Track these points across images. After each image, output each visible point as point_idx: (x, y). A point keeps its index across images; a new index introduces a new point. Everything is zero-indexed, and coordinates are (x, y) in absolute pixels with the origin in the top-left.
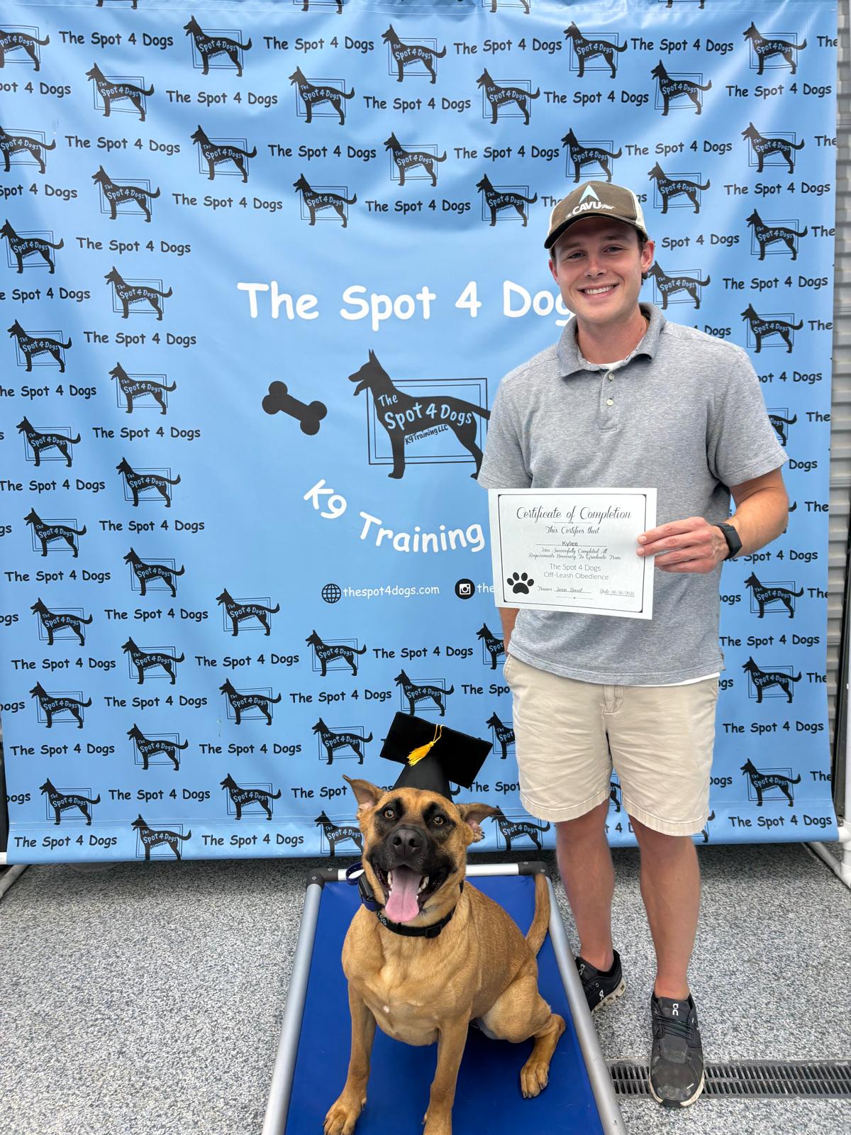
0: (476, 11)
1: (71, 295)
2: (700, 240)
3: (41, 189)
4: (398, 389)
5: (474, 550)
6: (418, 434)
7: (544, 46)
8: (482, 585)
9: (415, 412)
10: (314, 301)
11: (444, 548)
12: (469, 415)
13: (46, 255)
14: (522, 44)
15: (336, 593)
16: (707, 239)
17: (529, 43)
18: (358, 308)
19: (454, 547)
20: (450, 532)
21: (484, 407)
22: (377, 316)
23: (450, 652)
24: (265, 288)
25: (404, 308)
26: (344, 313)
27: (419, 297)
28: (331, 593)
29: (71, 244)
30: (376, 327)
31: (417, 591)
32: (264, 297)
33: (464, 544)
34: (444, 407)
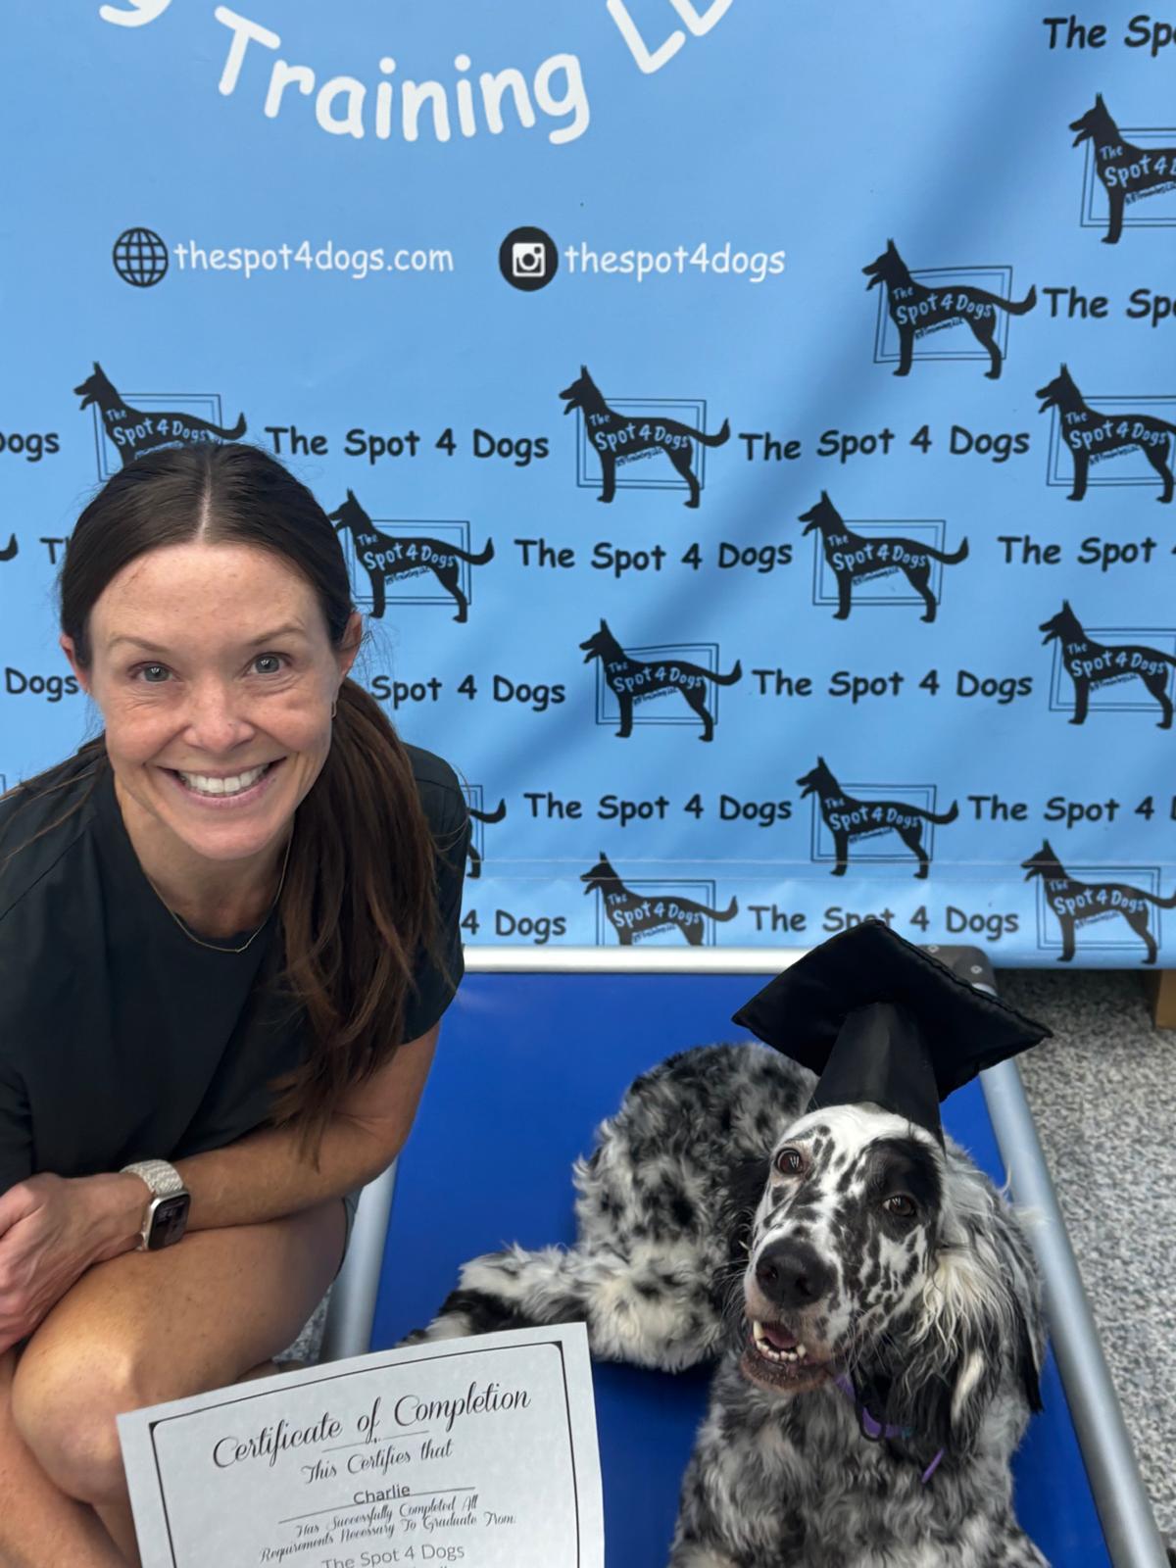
5: (558, 137)
8: (578, 248)
11: (469, 128)
15: (154, 258)
19: (496, 125)
20: (486, 79)
23: (484, 445)
28: (141, 258)
31: (388, 259)
33: (528, 119)
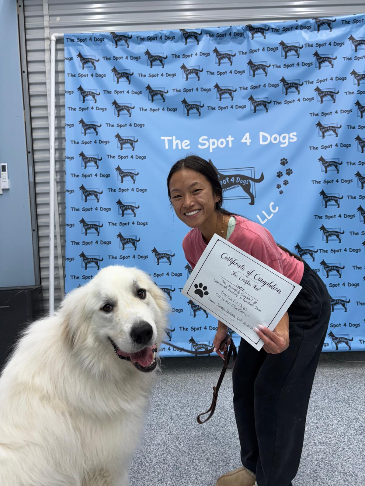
0: (246, 40)
1: (103, 142)
2: (336, 112)
3: (95, 108)
4: (220, 173)
6: (228, 188)
7: (272, 49)
9: (226, 180)
10: (188, 142)
12: (247, 181)
13: (95, 129)
14: (263, 50)
16: (339, 112)
17: (266, 49)
18: (204, 144)
21: (253, 177)
22: (212, 147)
24: (171, 138)
25: (222, 143)
26: (199, 146)
27: (227, 139)
29: (104, 126)
30: (211, 151)
32: (170, 142)
34: (237, 178)
